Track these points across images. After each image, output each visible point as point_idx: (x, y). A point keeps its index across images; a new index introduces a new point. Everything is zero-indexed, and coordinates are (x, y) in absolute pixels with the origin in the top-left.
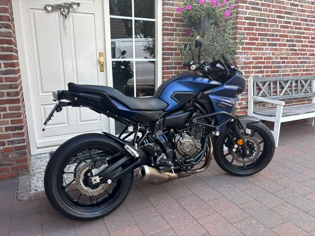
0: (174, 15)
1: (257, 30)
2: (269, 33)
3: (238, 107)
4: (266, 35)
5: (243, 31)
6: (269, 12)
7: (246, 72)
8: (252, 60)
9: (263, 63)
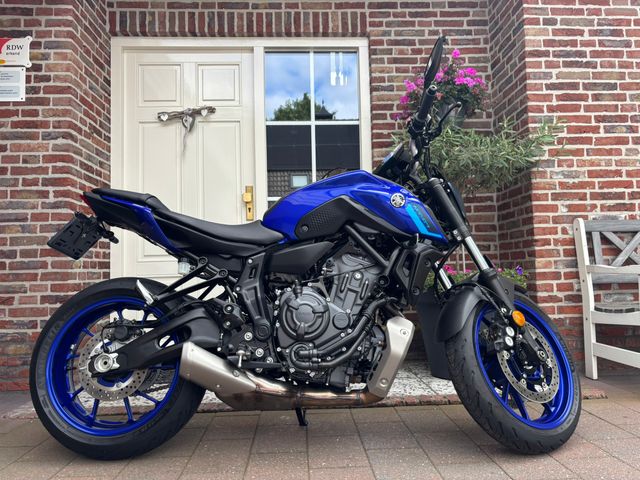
0: (395, 108)
1: (588, 108)
2: (630, 114)
3: (561, 295)
4: (623, 119)
5: (546, 113)
6: (621, 66)
7: (570, 208)
8: (587, 179)
9: (629, 185)
